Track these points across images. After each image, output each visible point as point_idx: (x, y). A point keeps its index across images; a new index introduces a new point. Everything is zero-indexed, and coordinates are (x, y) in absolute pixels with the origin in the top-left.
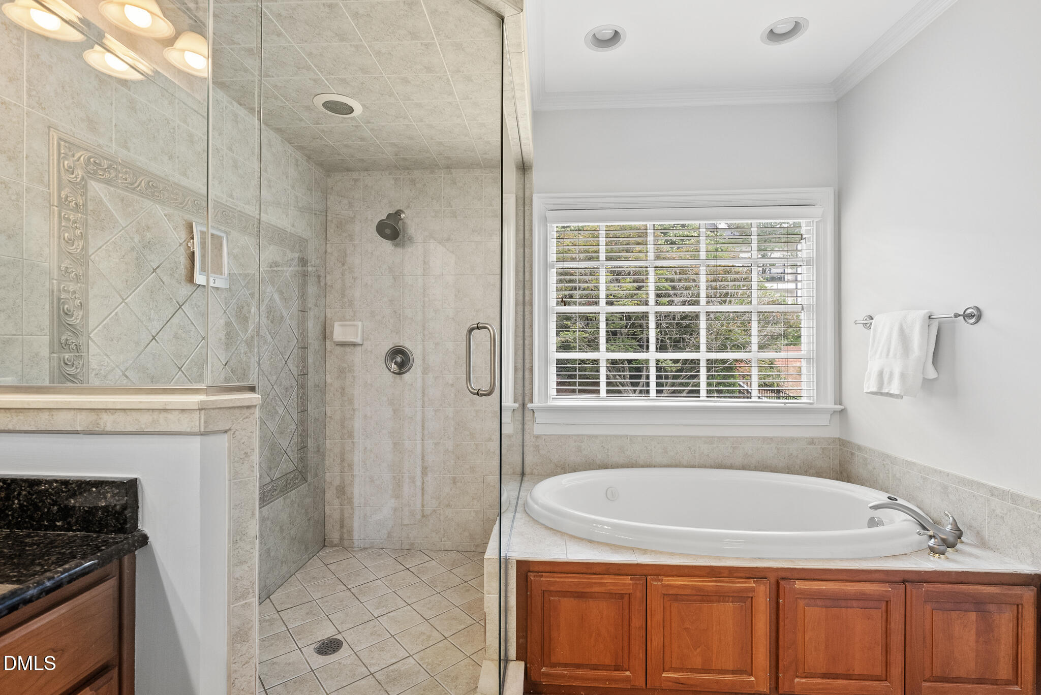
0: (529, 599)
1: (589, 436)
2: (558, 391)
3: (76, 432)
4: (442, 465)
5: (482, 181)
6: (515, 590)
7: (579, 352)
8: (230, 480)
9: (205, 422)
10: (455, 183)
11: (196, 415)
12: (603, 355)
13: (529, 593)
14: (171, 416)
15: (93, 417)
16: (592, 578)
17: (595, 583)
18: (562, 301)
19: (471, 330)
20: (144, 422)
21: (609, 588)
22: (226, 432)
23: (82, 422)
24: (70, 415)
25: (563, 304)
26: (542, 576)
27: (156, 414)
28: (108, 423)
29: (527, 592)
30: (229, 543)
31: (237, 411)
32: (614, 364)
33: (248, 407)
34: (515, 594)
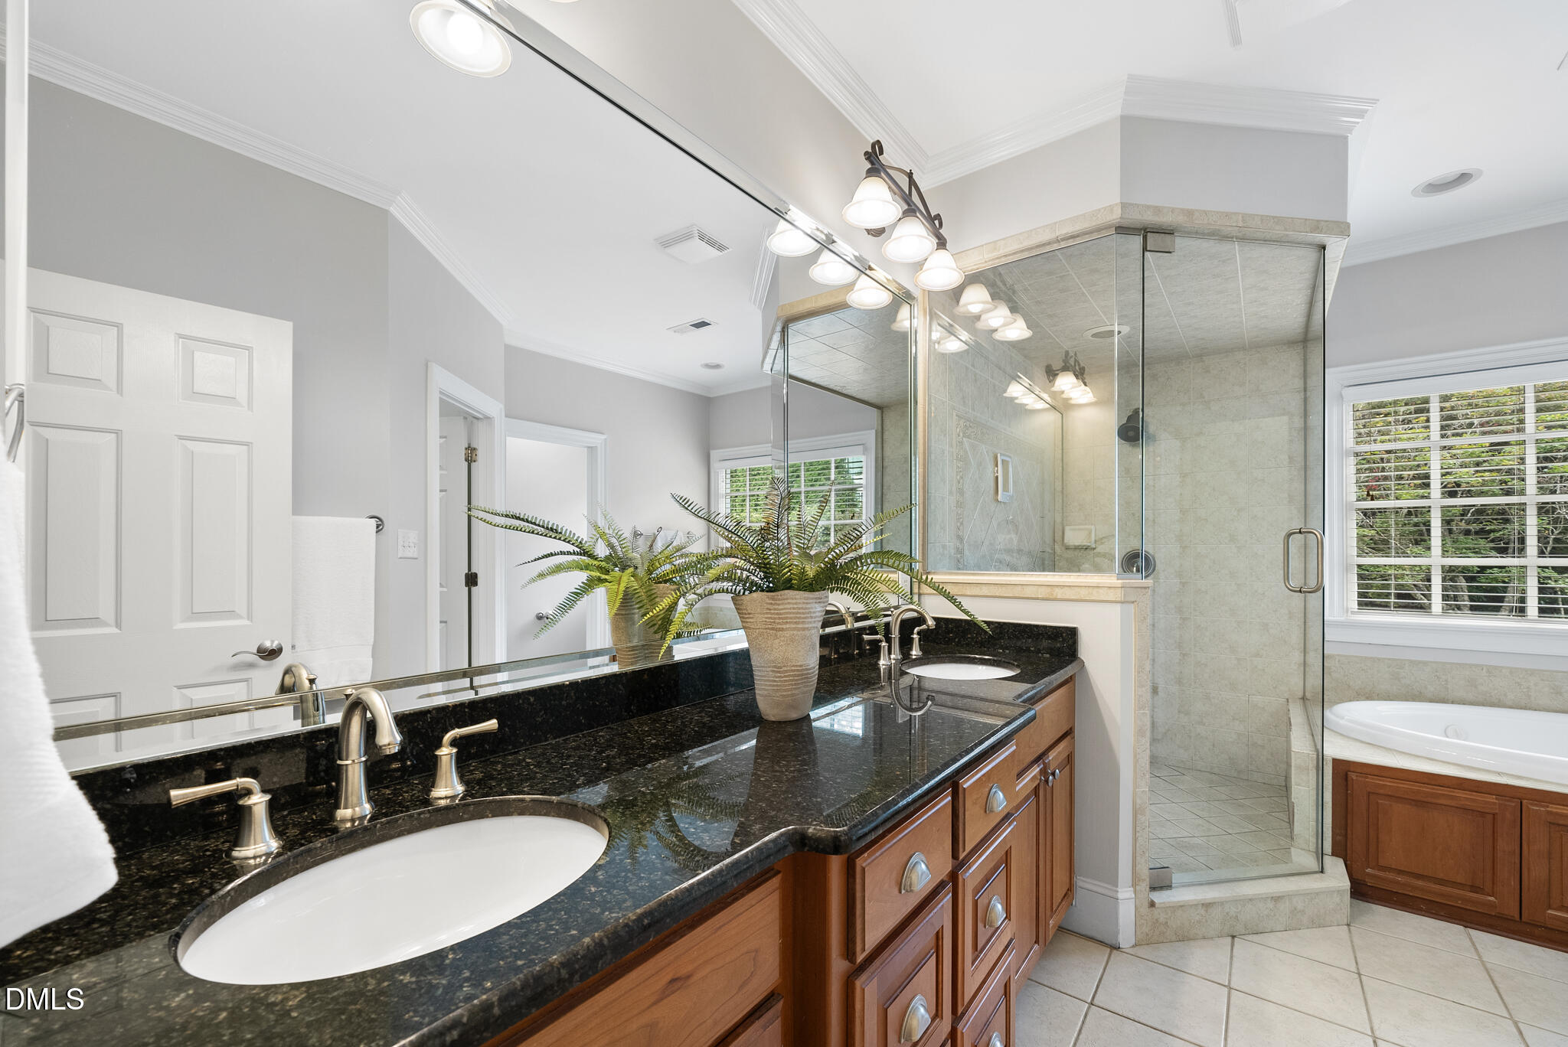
0: (1349, 798)
1: (1412, 663)
2: (1360, 604)
3: (1037, 599)
4: (1193, 678)
5: (1245, 364)
6: (1330, 787)
7: (1395, 557)
8: (1135, 633)
9: (1124, 595)
10: (1208, 371)
11: (1119, 590)
12: (1436, 558)
13: (1349, 792)
14: (1101, 591)
15: (1049, 590)
16: (1437, 790)
17: (1443, 795)
18: (1368, 495)
19: (1289, 535)
20: (1083, 593)
21: (1463, 803)
22: (1133, 602)
23: (1042, 593)
24: (1034, 589)
25: (1369, 498)
26: (1367, 778)
27: (1090, 590)
28: (1059, 593)
29: (1347, 790)
30: (1135, 672)
31: (1139, 590)
32: (1450, 573)
33: (1145, 588)
34: (1331, 790)
